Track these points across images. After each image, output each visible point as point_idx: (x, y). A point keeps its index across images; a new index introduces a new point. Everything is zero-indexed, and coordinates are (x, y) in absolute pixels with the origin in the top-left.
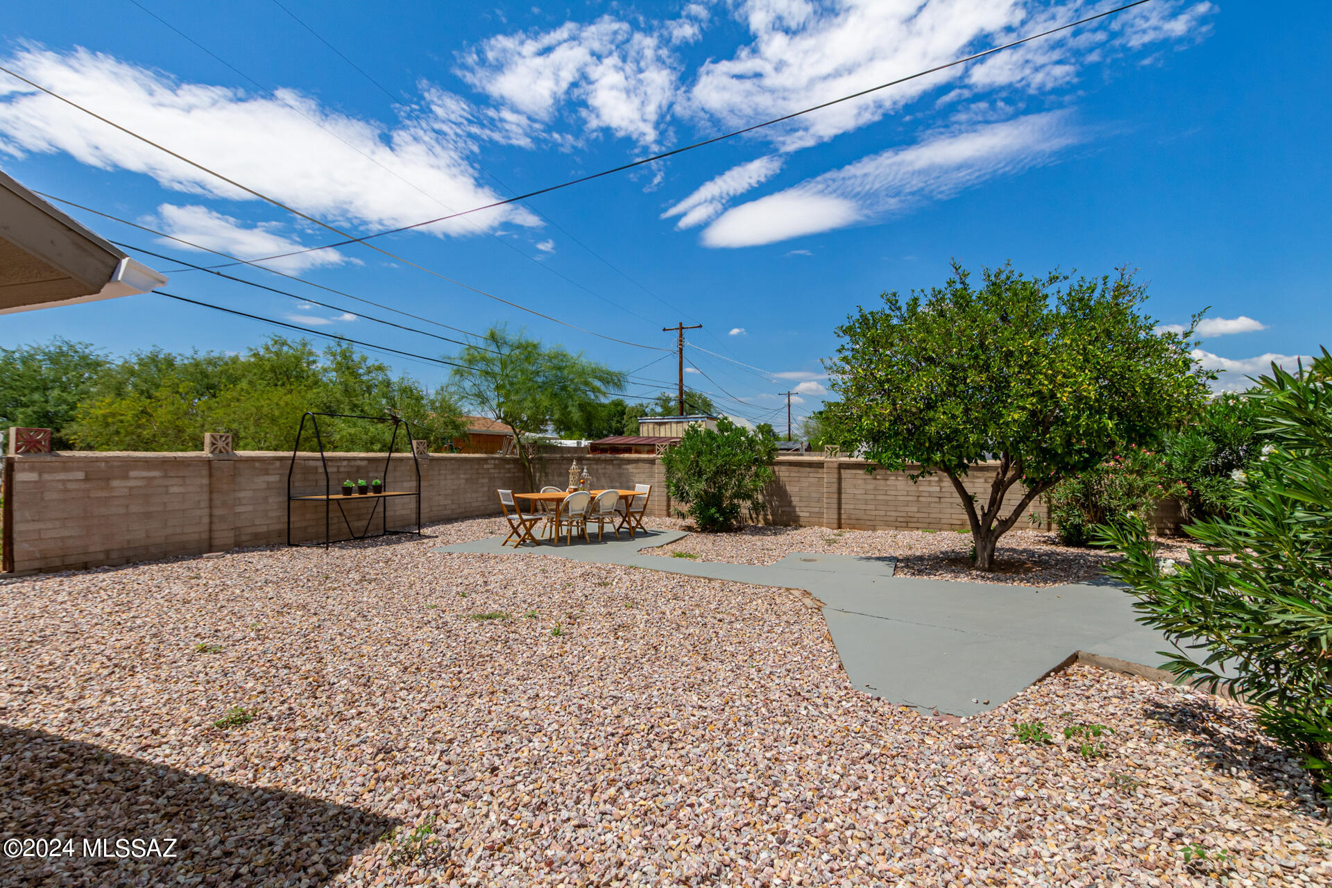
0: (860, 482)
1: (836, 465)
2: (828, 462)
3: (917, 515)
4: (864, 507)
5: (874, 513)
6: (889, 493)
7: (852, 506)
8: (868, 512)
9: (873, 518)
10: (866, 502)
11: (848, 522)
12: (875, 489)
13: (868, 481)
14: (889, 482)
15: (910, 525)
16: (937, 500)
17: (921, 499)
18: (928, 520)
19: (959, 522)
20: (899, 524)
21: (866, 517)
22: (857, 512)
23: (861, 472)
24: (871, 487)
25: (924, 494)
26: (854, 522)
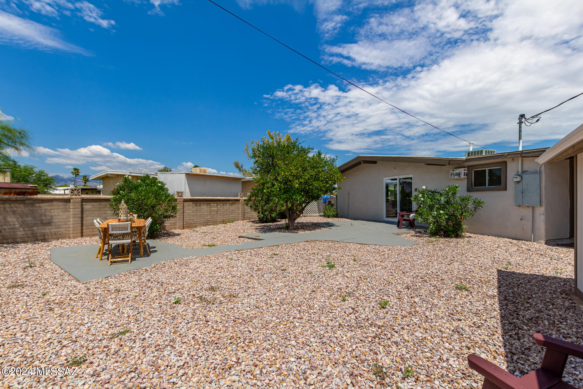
0: (191, 207)
1: (183, 200)
2: (178, 199)
3: (210, 219)
4: (192, 218)
5: (196, 220)
6: (201, 211)
7: (188, 219)
8: (194, 220)
9: (195, 223)
10: (193, 216)
11: (186, 225)
12: (197, 210)
13: (194, 207)
14: (201, 207)
15: (209, 223)
16: (216, 213)
17: (212, 213)
18: (213, 221)
19: (222, 221)
20: (204, 224)
21: (193, 223)
22: (189, 221)
23: (191, 203)
24: (195, 209)
25: (213, 211)
26: (188, 225)
